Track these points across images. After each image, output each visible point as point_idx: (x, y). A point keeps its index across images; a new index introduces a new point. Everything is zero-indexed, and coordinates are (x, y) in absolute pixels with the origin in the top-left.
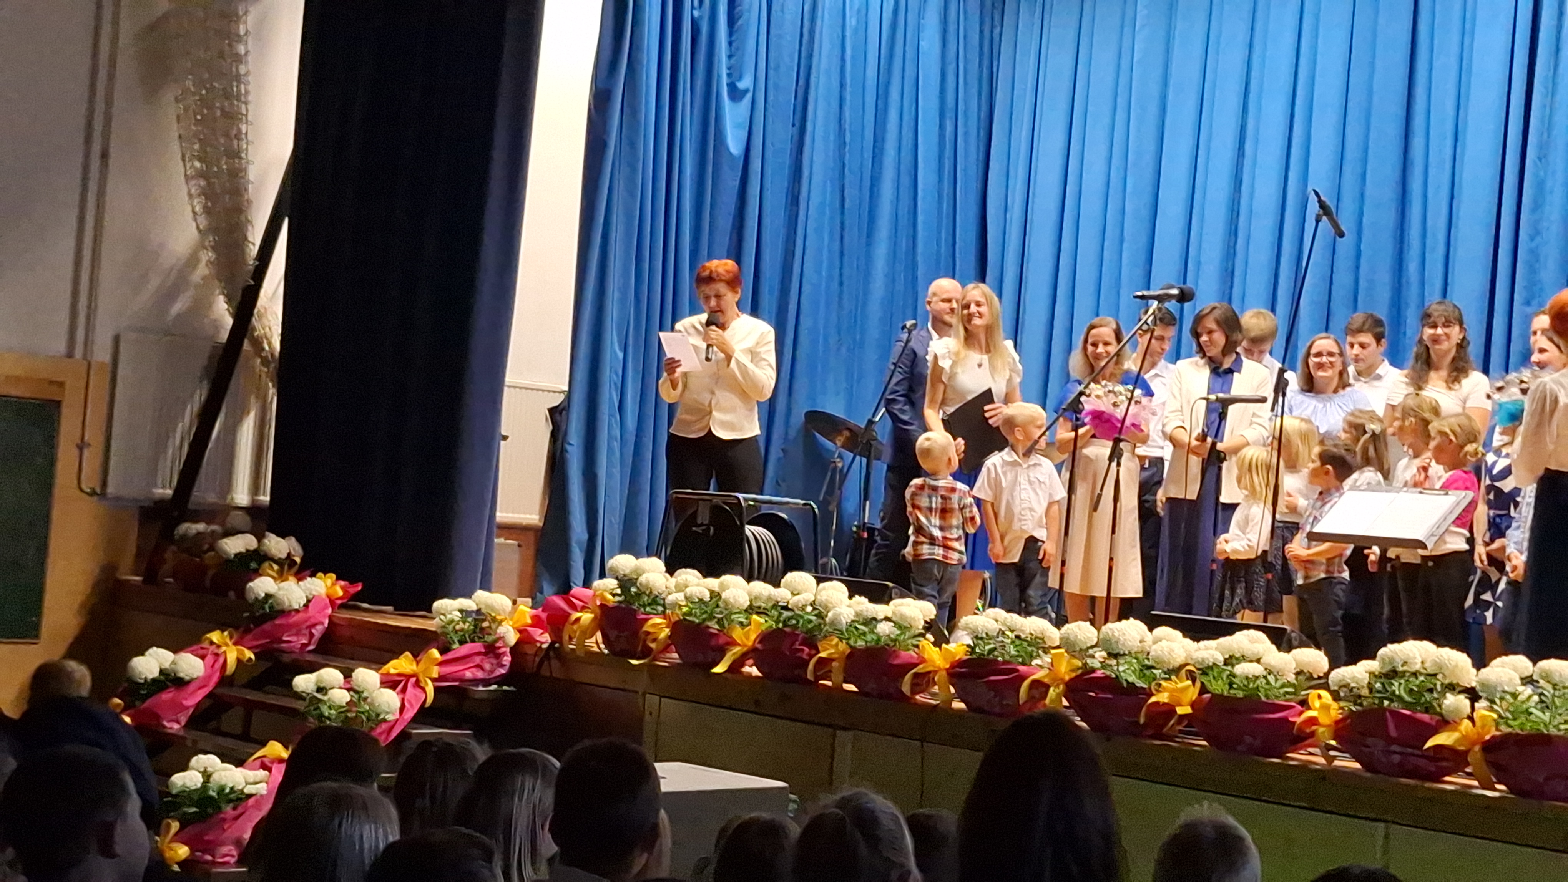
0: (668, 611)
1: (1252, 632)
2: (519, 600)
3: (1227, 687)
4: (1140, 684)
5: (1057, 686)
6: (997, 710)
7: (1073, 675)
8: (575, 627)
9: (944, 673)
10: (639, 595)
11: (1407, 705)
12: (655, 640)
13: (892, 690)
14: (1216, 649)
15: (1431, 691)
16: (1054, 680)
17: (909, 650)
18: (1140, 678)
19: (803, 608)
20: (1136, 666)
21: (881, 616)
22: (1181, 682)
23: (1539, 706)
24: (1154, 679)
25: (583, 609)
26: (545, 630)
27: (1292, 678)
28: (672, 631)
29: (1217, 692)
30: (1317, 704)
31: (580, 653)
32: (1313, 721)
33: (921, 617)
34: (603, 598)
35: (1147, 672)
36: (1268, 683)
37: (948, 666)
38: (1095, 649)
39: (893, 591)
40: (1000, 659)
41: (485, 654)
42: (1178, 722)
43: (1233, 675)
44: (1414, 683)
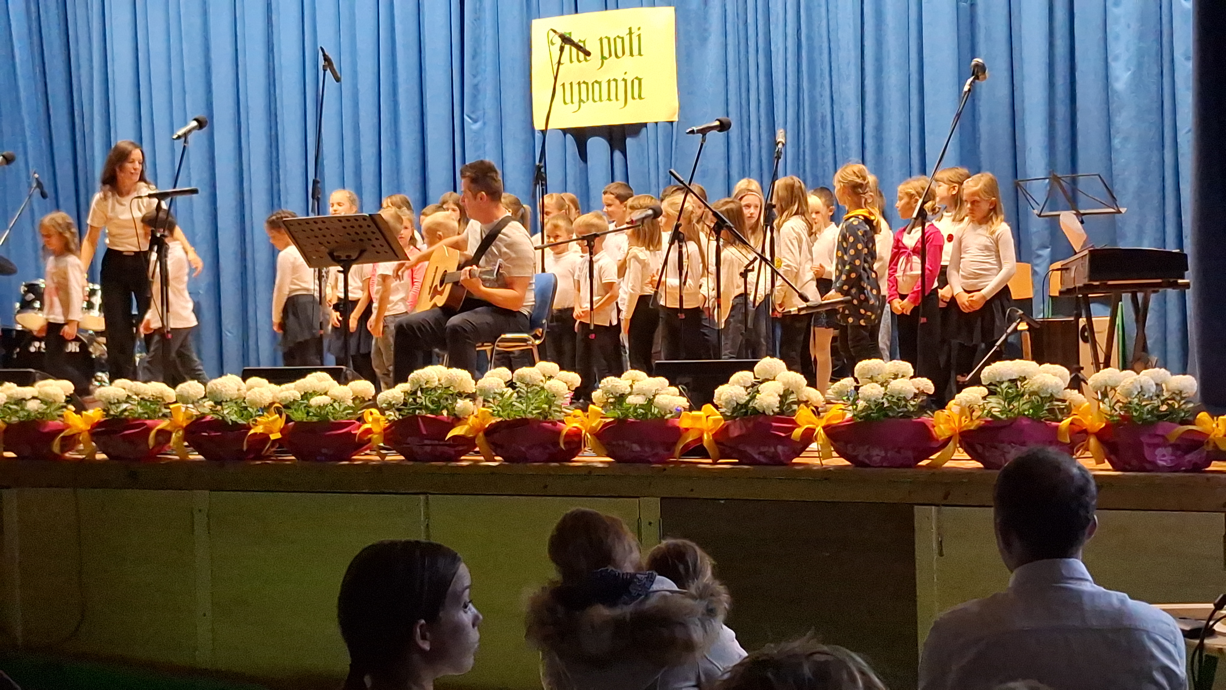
1: (319, 374)
3: (305, 415)
4: (241, 421)
5: (177, 432)
6: (131, 456)
7: (189, 422)
9: (87, 433)
11: (432, 412)
13: (45, 452)
14: (295, 389)
15: (447, 399)
16: (176, 427)
17: (56, 420)
18: (240, 417)
20: (236, 409)
21: (29, 396)
22: (271, 416)
23: (519, 400)
24: (251, 417)
27: (350, 403)
29: (298, 420)
30: (370, 419)
32: (369, 431)
33: (63, 393)
35: (245, 413)
36: (334, 408)
37: (89, 428)
38: (204, 400)
39: (38, 375)
40: (130, 417)
42: (272, 446)
43: (308, 406)
44: (435, 396)
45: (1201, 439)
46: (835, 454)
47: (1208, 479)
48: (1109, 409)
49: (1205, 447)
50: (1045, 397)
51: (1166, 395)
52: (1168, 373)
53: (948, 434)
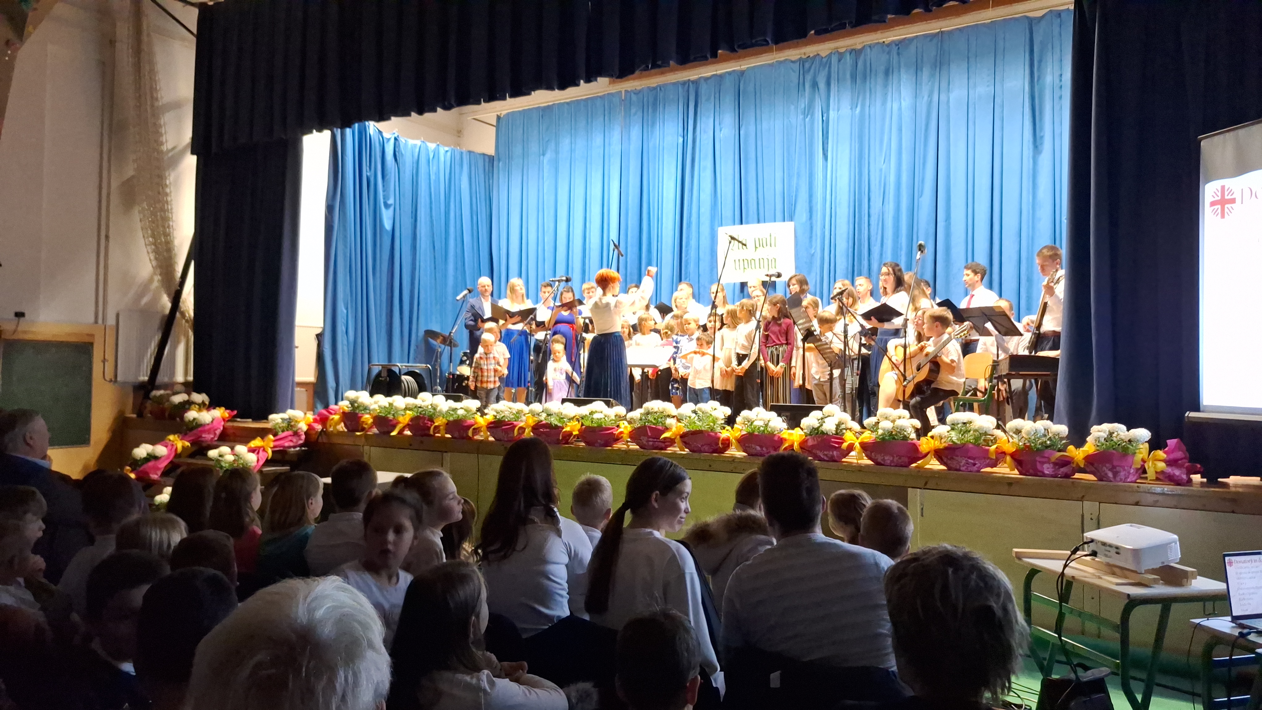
0: (371, 412)
2: (308, 412)
3: (591, 423)
4: (559, 425)
5: (528, 428)
6: (506, 439)
7: (534, 423)
8: (332, 422)
9: (485, 427)
10: (358, 407)
11: (654, 424)
12: (366, 424)
13: (465, 435)
14: (586, 409)
15: (662, 418)
16: (527, 426)
17: (471, 419)
18: (559, 423)
19: (427, 407)
20: (558, 418)
21: (458, 408)
22: (574, 423)
23: (698, 420)
24: (564, 423)
25: (335, 414)
26: (319, 424)
27: (614, 418)
28: (374, 420)
29: (587, 425)
30: (623, 426)
31: (335, 432)
32: (622, 433)
34: (343, 408)
35: (562, 420)
36: (605, 420)
37: (486, 424)
38: (542, 413)
39: (464, 397)
40: (506, 420)
41: (293, 435)
42: (574, 438)
43: (593, 418)
44: (656, 416)
45: (1070, 460)
46: (865, 458)
47: (1073, 483)
48: (1017, 441)
49: (1072, 465)
50: (983, 433)
51: (1050, 435)
52: (1051, 423)
53: (927, 450)
